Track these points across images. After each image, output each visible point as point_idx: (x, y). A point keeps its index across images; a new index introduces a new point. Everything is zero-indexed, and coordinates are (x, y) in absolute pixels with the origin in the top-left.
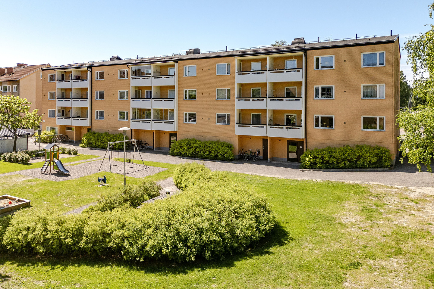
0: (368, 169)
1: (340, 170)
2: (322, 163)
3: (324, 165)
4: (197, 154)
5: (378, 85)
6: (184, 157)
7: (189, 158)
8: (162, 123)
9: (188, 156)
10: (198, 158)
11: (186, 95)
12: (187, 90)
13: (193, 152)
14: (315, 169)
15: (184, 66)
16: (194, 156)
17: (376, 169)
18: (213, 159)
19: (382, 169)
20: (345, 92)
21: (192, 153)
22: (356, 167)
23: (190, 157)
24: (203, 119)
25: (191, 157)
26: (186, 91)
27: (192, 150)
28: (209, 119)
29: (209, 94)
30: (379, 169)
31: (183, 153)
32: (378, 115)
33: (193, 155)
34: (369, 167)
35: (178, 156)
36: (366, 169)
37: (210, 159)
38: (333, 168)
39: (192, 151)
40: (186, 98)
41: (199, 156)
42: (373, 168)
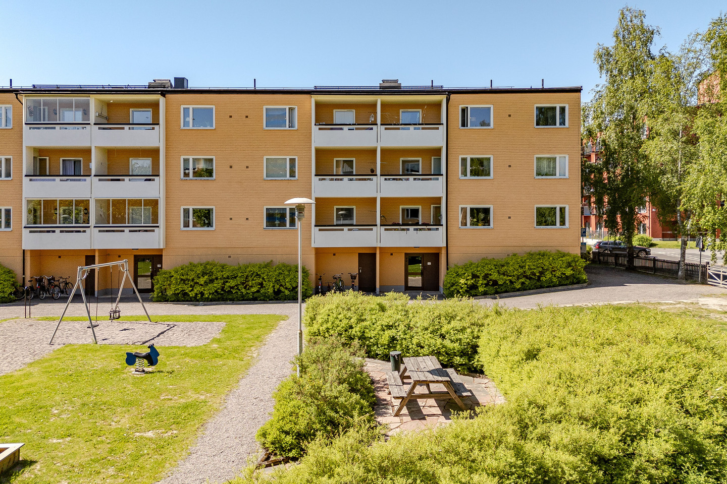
0: (560, 288)
1: (518, 293)
2: (487, 285)
3: (491, 288)
4: (230, 292)
5: (558, 156)
6: (197, 303)
7: (210, 303)
8: (123, 231)
9: (208, 298)
10: (231, 300)
11: (186, 169)
12: (191, 158)
13: (219, 289)
14: (476, 295)
15: (182, 107)
16: (223, 297)
17: (570, 287)
18: (269, 300)
19: (579, 285)
20: (510, 166)
21: (216, 291)
22: (542, 287)
23: (211, 301)
24: (231, 219)
25: (214, 301)
26: (186, 161)
27: (217, 285)
28: (247, 219)
29: (247, 167)
30: (576, 286)
31: (192, 294)
32: (558, 203)
33: (220, 296)
34: (560, 285)
35: (178, 301)
36: (557, 288)
37: (264, 300)
38: (506, 292)
39: (216, 287)
40: (186, 175)
41: (235, 296)
42: (566, 285)
